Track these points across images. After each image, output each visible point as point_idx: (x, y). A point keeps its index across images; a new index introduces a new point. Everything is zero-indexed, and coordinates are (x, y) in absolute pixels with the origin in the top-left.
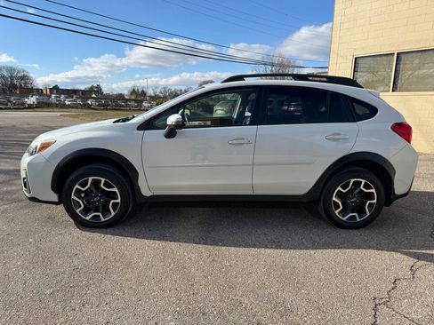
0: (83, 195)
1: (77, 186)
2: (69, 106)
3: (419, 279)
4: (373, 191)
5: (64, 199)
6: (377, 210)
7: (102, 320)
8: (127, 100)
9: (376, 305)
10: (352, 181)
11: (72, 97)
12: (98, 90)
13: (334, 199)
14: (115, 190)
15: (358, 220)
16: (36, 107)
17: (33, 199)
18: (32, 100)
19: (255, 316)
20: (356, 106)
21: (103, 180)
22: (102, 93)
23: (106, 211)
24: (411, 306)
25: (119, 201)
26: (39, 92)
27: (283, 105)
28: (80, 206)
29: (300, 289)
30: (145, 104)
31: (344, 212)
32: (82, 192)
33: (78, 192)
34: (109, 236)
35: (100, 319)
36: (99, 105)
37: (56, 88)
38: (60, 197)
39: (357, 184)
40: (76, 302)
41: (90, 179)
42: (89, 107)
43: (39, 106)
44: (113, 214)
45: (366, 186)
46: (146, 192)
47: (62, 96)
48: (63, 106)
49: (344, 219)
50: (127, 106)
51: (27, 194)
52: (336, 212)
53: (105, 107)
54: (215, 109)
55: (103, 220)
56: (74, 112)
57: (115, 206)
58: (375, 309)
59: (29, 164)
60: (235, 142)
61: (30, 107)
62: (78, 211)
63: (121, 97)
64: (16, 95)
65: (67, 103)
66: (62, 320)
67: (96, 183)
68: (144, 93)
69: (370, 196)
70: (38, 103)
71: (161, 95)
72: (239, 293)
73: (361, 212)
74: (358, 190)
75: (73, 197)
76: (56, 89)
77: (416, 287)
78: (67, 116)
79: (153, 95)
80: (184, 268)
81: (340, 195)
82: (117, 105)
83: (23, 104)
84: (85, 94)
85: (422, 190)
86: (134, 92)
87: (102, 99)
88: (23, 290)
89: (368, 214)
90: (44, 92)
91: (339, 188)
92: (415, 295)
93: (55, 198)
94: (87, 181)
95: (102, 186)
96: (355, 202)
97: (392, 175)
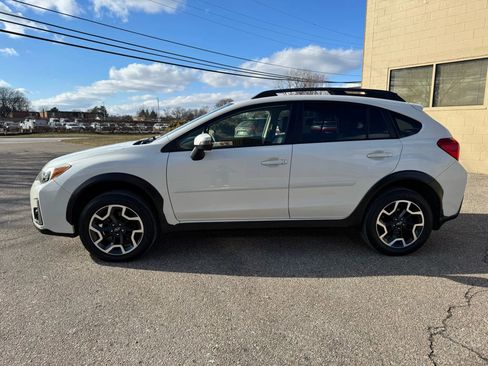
0: (101, 226)
1: (95, 216)
2: (70, 131)
3: (476, 306)
4: (420, 213)
5: (80, 230)
6: (425, 234)
7: (135, 360)
8: (136, 122)
9: (431, 335)
10: (397, 202)
11: (73, 121)
12: (102, 112)
13: (378, 222)
14: (138, 218)
15: (405, 245)
16: (33, 133)
17: (46, 232)
18: (28, 124)
19: (301, 350)
20: (398, 121)
21: (124, 208)
22: (107, 115)
23: (127, 243)
24: (468, 334)
25: (142, 231)
26: (36, 115)
27: (312, 124)
28: (99, 238)
29: (347, 321)
30: (156, 127)
31: (389, 238)
32: (101, 222)
33: (97, 222)
34: (132, 270)
35: (132, 359)
36: (104, 129)
37: (54, 110)
38: (76, 229)
39: (403, 206)
40: (103, 342)
41: (110, 207)
42: (93, 131)
43: (37, 131)
44: (135, 245)
45: (413, 208)
46: (172, 220)
47: (62, 120)
48: (63, 131)
49: (390, 245)
50: (136, 129)
51: (39, 226)
52: (381, 237)
53: (111, 131)
54: (236, 129)
55: (124, 252)
56: (76, 137)
57: (137, 236)
58: (431, 339)
59: (41, 193)
60: (268, 163)
61: (26, 133)
62: (96, 243)
63: (128, 119)
64: (10, 119)
65: (68, 127)
66: (90, 361)
67: (117, 211)
68: (154, 115)
69: (417, 219)
70: (35, 128)
71: (174, 117)
72: (282, 327)
73: (408, 236)
74: (404, 212)
75: (91, 227)
76: (54, 112)
77: (473, 315)
78: (69, 141)
79: (165, 116)
80: (219, 302)
81: (384, 218)
82: (125, 129)
83: (18, 129)
84: (87, 117)
85: (471, 212)
86: (143, 113)
87: (107, 121)
88: (43, 331)
89: (415, 238)
90: (41, 115)
91: (383, 211)
92: (473, 323)
93: (70, 229)
94: (107, 209)
95: (123, 215)
96: (401, 225)
97: (440, 195)
